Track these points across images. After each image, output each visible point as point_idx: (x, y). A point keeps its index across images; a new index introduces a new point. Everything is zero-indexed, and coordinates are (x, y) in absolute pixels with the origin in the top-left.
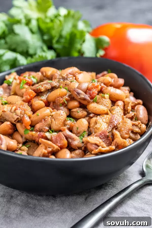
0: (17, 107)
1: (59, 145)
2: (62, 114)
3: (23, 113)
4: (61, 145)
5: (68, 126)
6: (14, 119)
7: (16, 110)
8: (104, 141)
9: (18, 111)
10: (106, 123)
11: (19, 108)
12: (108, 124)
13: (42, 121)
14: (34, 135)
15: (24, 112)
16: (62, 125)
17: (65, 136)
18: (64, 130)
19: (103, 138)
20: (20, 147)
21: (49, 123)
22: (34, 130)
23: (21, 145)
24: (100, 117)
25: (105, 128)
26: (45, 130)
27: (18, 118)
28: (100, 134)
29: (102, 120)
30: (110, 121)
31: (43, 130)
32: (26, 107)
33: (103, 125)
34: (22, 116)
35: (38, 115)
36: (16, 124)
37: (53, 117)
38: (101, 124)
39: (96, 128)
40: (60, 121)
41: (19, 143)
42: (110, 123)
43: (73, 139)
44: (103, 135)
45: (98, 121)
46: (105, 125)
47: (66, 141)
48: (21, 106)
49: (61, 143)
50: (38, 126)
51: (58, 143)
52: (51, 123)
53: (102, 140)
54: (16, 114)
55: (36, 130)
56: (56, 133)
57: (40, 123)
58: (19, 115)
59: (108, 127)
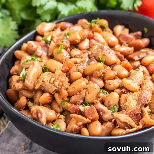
0: (55, 79)
1: (91, 118)
2: (95, 88)
3: (61, 85)
4: (92, 118)
5: (100, 99)
6: (52, 90)
7: (55, 82)
8: (133, 119)
9: (57, 83)
10: (135, 100)
11: (58, 79)
12: (137, 101)
13: (77, 94)
14: (69, 107)
15: (62, 83)
16: (95, 98)
17: (97, 110)
18: (97, 103)
19: (133, 116)
20: (59, 117)
21: (83, 96)
22: (69, 102)
23: (58, 115)
24: (130, 95)
25: (134, 106)
26: (80, 103)
27: (56, 89)
28: (131, 113)
29: (132, 97)
30: (139, 98)
31: (78, 102)
32: (64, 78)
33: (132, 103)
34: (60, 87)
35: (74, 88)
36: (54, 94)
37: (87, 90)
38: (130, 101)
39: (126, 105)
40: (94, 94)
41: (57, 112)
42: (139, 100)
43: (104, 113)
44: (133, 113)
45: (128, 98)
46: (134, 102)
47: (98, 114)
48: (60, 78)
49: (93, 116)
50: (73, 99)
51: (90, 116)
52: (85, 95)
53: (132, 119)
54: (54, 86)
55: (71, 102)
56: (89, 106)
57: (75, 96)
58: (57, 86)
59: (137, 105)
